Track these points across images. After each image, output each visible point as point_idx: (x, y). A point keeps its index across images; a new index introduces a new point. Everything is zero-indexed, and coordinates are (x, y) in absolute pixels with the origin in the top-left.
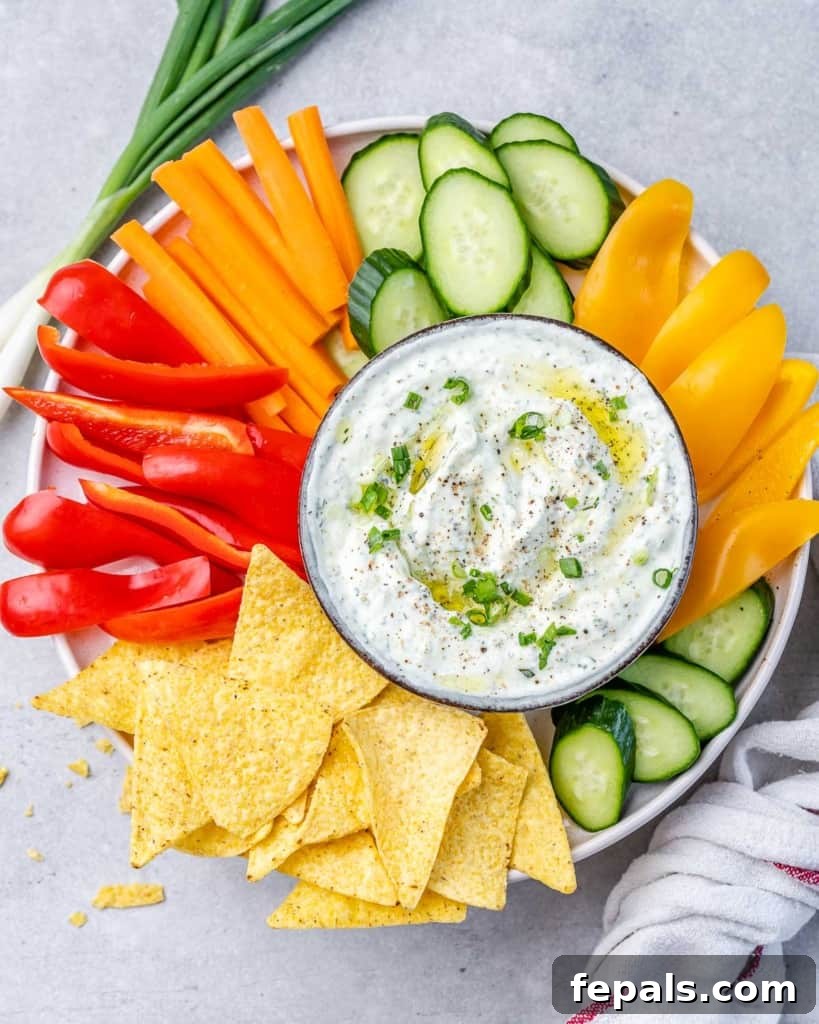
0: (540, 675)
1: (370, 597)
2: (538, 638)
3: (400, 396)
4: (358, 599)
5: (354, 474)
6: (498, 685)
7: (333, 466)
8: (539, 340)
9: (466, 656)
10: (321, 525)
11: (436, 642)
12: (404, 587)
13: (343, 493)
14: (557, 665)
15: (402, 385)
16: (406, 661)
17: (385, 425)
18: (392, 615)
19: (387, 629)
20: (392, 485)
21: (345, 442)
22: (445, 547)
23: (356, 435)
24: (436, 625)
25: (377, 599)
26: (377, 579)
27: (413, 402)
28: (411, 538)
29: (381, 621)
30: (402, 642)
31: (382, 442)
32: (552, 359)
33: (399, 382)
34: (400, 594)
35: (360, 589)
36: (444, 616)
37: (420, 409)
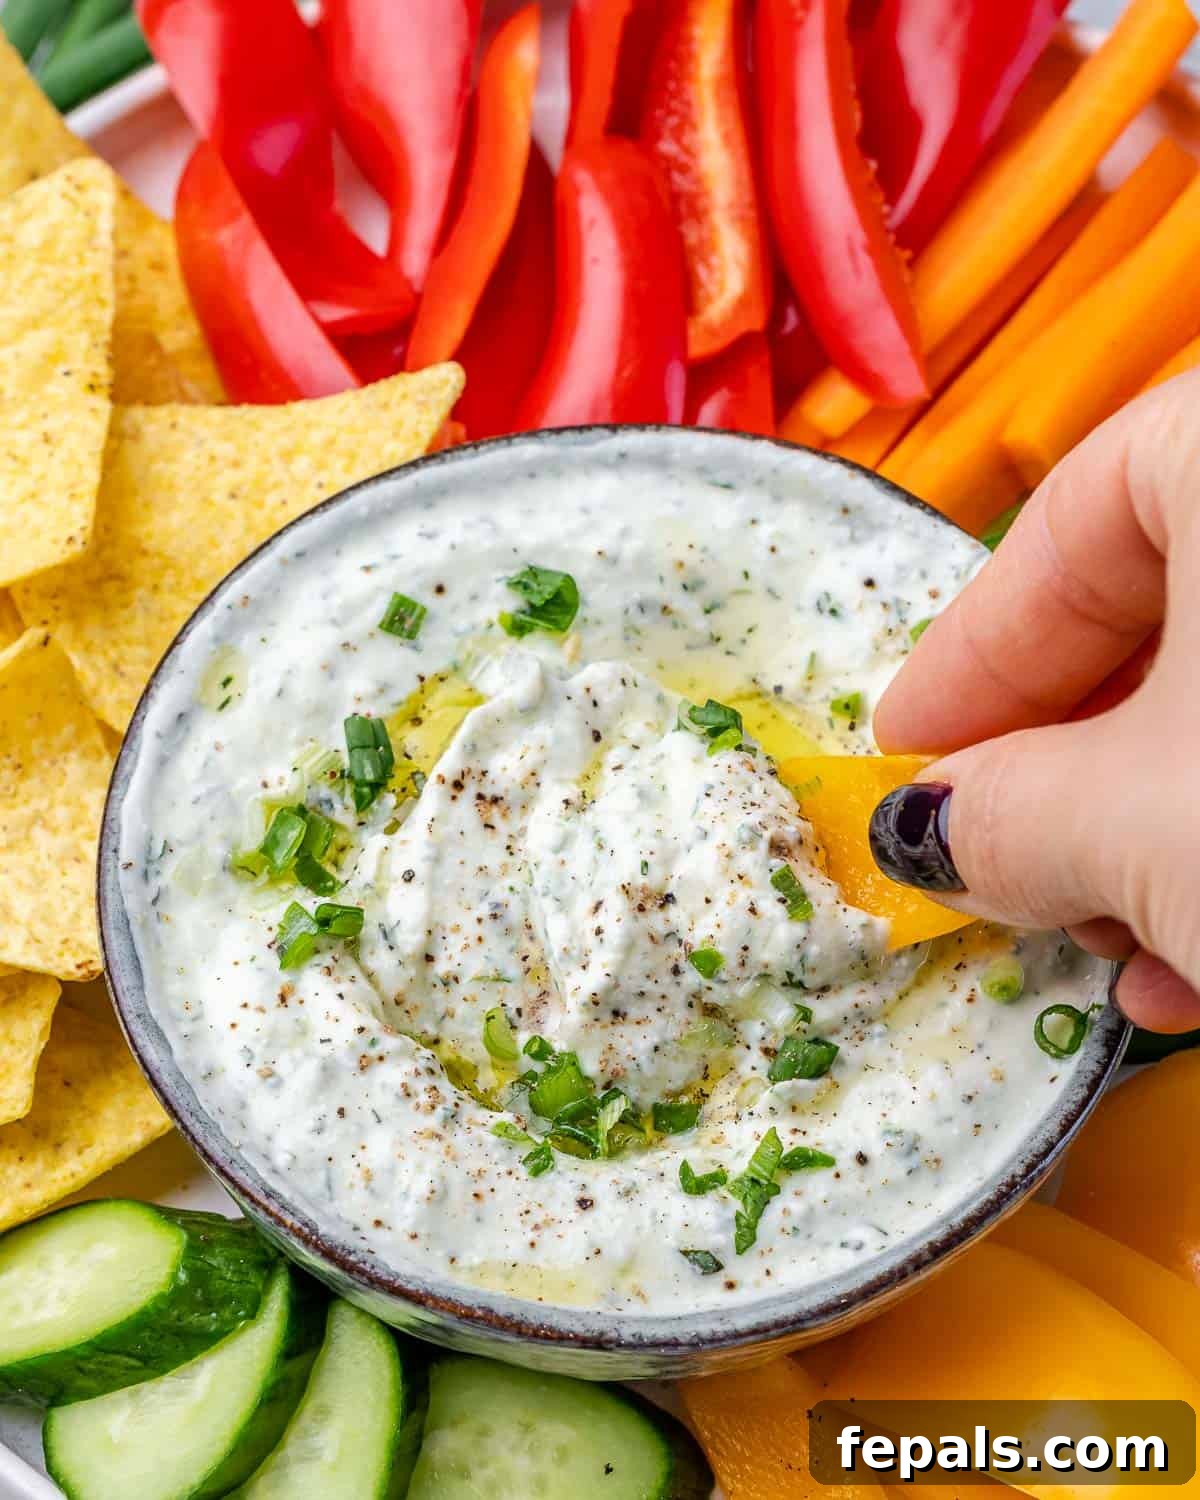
0: (735, 1268)
1: (283, 1067)
2: (731, 1178)
3: (369, 600)
4: (251, 1076)
5: (245, 782)
6: (625, 1287)
7: (189, 764)
8: (727, 487)
9: (538, 1217)
10: (155, 902)
11: (456, 1177)
12: (373, 1043)
13: (215, 831)
14: (781, 1243)
15: (374, 579)
16: (378, 1223)
17: (329, 670)
18: (341, 1112)
19: (328, 1142)
20: (343, 813)
21: (223, 706)
22: (474, 965)
23: (251, 695)
24: (460, 1139)
25: (300, 1075)
26: (302, 1030)
27: (403, 620)
28: (385, 935)
29: (311, 1124)
30: (368, 1176)
31: (320, 711)
32: (765, 532)
33: (367, 569)
34: (364, 1065)
35: (257, 1049)
36: (480, 1120)
37: (421, 637)
